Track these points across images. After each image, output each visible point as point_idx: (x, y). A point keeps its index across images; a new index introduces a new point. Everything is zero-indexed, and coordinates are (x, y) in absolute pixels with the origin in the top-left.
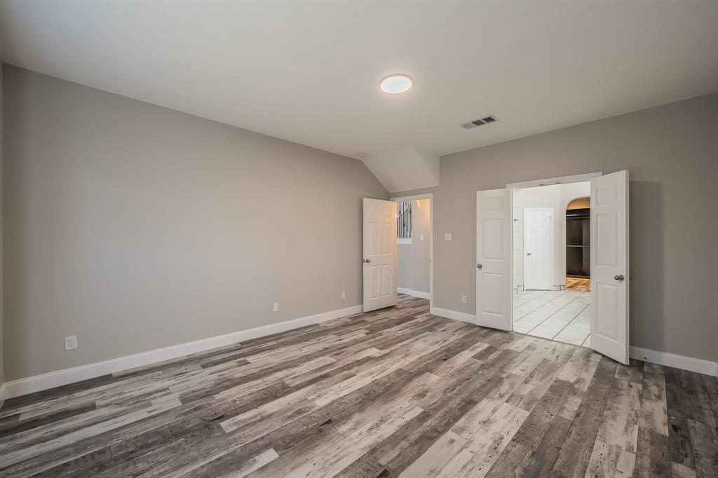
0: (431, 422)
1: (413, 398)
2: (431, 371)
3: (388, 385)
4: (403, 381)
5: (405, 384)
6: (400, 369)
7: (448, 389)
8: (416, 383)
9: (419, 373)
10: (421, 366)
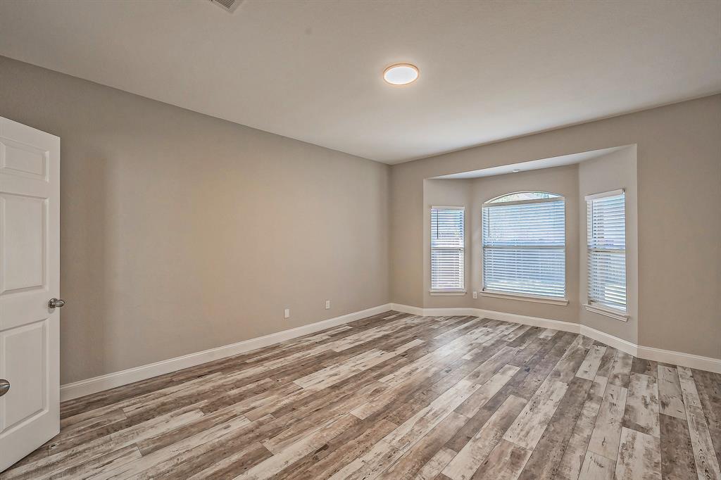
0: (374, 374)
1: (385, 388)
2: (358, 422)
3: (411, 401)
4: (394, 406)
5: (394, 402)
6: (399, 423)
7: (349, 398)
8: (380, 404)
9: (373, 418)
10: (369, 431)
